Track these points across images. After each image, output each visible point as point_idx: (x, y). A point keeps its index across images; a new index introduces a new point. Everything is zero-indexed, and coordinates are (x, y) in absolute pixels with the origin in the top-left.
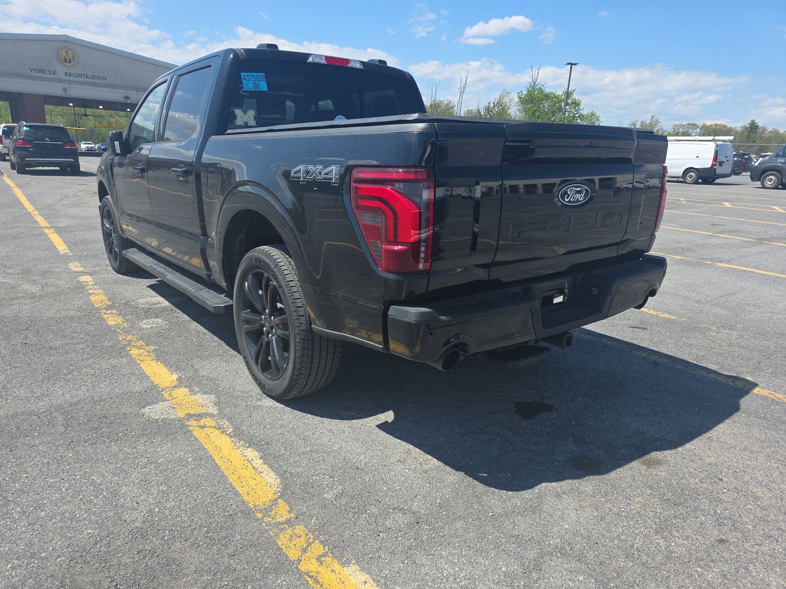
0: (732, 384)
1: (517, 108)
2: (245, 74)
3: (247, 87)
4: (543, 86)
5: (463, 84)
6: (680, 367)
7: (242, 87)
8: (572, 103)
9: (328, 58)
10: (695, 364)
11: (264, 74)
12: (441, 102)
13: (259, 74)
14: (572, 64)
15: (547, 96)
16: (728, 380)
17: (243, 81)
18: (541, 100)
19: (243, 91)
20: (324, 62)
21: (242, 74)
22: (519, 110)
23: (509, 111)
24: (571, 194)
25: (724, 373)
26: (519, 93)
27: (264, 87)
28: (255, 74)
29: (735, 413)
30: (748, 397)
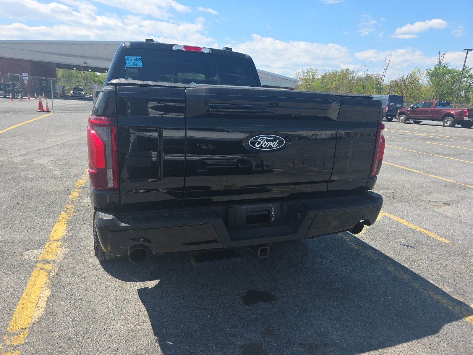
0: (451, 308)
1: (425, 79)
2: (128, 57)
3: (129, 65)
4: (447, 65)
5: (387, 64)
6: (414, 284)
7: (125, 65)
8: (469, 76)
9: (185, 47)
10: (432, 284)
11: (141, 57)
12: (372, 76)
13: (137, 57)
14: (468, 50)
15: (449, 71)
16: (451, 304)
17: (126, 61)
18: (444, 74)
19: (126, 67)
20: (183, 49)
21: (126, 57)
22: (427, 81)
23: (419, 81)
24: (262, 142)
25: (454, 297)
26: (428, 69)
27: (140, 64)
28: (135, 57)
29: (430, 335)
30: (455, 324)
